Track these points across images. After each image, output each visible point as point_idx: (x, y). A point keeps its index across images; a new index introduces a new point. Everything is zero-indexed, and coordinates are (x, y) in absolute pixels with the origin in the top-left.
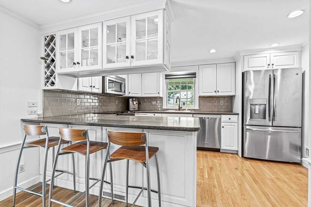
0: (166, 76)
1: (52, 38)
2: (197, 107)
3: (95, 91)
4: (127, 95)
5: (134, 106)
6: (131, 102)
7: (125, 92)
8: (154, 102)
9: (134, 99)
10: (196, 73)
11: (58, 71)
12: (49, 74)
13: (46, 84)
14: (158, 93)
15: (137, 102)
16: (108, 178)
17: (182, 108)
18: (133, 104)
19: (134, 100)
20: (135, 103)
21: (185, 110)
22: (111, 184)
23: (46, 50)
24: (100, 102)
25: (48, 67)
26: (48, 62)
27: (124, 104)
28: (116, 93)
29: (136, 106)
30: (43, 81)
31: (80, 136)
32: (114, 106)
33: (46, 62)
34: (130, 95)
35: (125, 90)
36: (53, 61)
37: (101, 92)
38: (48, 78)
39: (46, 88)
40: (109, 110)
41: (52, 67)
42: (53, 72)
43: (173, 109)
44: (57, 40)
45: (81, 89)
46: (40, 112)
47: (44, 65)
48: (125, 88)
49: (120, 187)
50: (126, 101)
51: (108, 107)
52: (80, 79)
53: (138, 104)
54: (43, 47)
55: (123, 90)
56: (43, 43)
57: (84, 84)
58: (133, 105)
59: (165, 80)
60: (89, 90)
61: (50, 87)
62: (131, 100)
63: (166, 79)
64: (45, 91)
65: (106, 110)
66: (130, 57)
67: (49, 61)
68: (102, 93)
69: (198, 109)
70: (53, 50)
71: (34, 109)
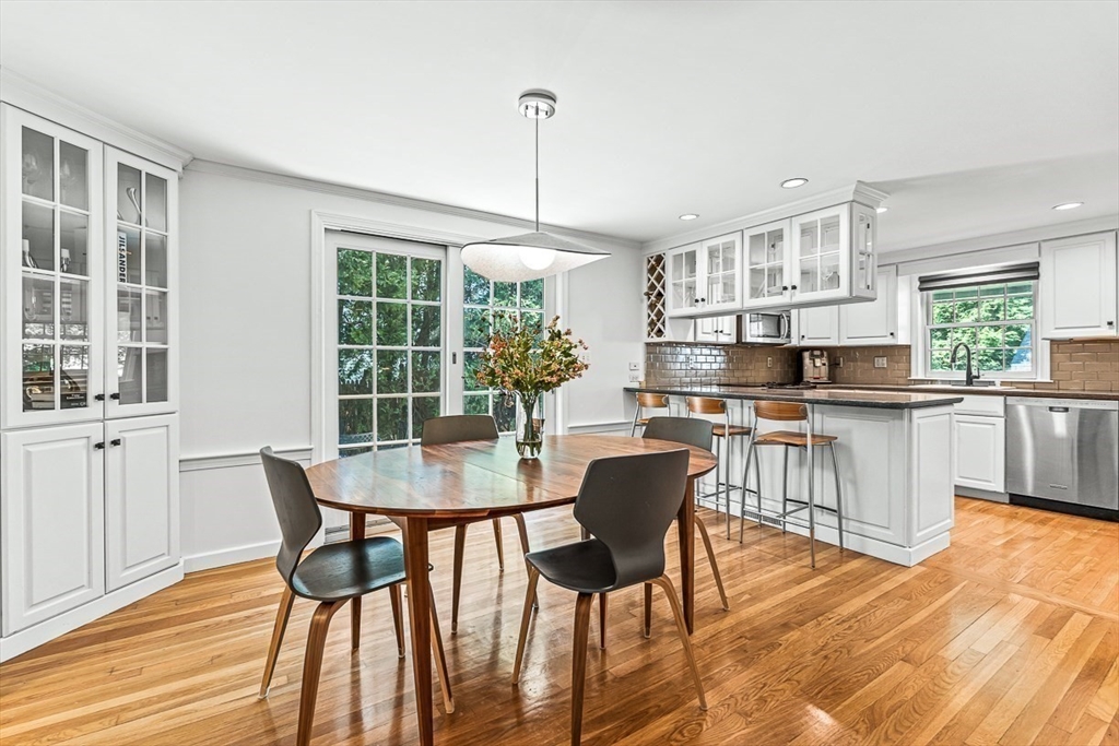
0: (923, 280)
1: (659, 259)
2: (1044, 376)
3: (723, 339)
4: (795, 342)
5: (817, 370)
6: (807, 361)
7: (789, 336)
8: (880, 359)
9: (817, 353)
10: (1038, 263)
11: (669, 312)
12: (655, 318)
13: (649, 334)
14: (892, 334)
15: (825, 360)
16: (752, 485)
17: (978, 377)
18: (814, 365)
19: (817, 357)
20: (818, 362)
21: (993, 383)
22: (758, 493)
23: (649, 279)
24: (730, 360)
25: (652, 307)
26: (653, 298)
27: (790, 366)
28: (768, 341)
29: (824, 371)
30: (646, 328)
31: (717, 407)
32: (763, 370)
33: (649, 298)
34: (806, 343)
35: (789, 331)
36: (660, 295)
37: (735, 341)
38: (652, 324)
39: (650, 340)
40: (751, 380)
41: (659, 306)
42: (659, 314)
43: (950, 382)
44: (669, 262)
45: (701, 338)
46: (642, 378)
47: (646, 303)
48: (789, 327)
49: (773, 503)
50: (795, 357)
51: (748, 374)
52: (699, 321)
53: (830, 366)
54: (645, 274)
55: (784, 331)
56: (645, 267)
57: (706, 330)
58: (814, 368)
59: (918, 295)
60: (712, 339)
61: (657, 340)
62: (806, 355)
63: (921, 290)
64: (648, 344)
65: (743, 380)
66: (790, 288)
67: (656, 296)
68: (738, 342)
69: (1049, 381)
70: (659, 278)
71: (635, 373)
